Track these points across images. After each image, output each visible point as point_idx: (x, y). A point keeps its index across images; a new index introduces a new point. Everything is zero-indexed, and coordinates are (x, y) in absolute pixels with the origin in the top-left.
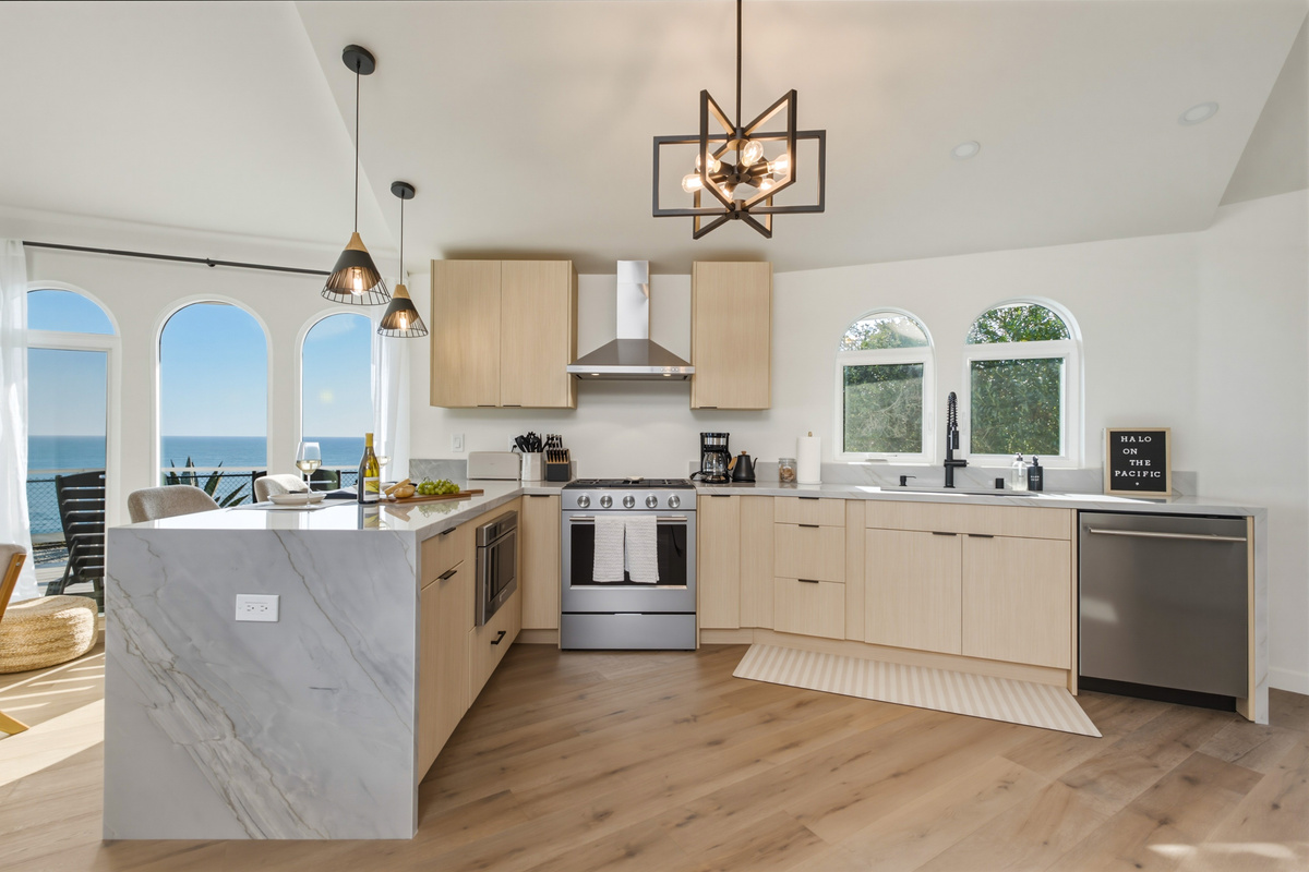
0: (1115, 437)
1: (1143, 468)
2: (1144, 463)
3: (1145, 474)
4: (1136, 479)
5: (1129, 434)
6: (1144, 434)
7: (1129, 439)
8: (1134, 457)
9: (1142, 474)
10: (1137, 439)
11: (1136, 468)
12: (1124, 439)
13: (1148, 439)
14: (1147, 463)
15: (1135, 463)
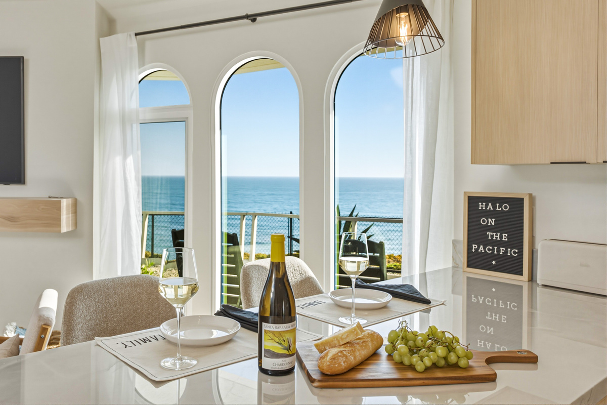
0: (473, 201)
1: (500, 244)
2: (501, 237)
3: (502, 250)
4: (493, 256)
5: (486, 200)
6: (502, 200)
7: (486, 206)
8: (491, 228)
9: (499, 251)
10: (494, 206)
11: (494, 243)
12: (481, 206)
13: (506, 207)
14: (505, 237)
15: (492, 236)
